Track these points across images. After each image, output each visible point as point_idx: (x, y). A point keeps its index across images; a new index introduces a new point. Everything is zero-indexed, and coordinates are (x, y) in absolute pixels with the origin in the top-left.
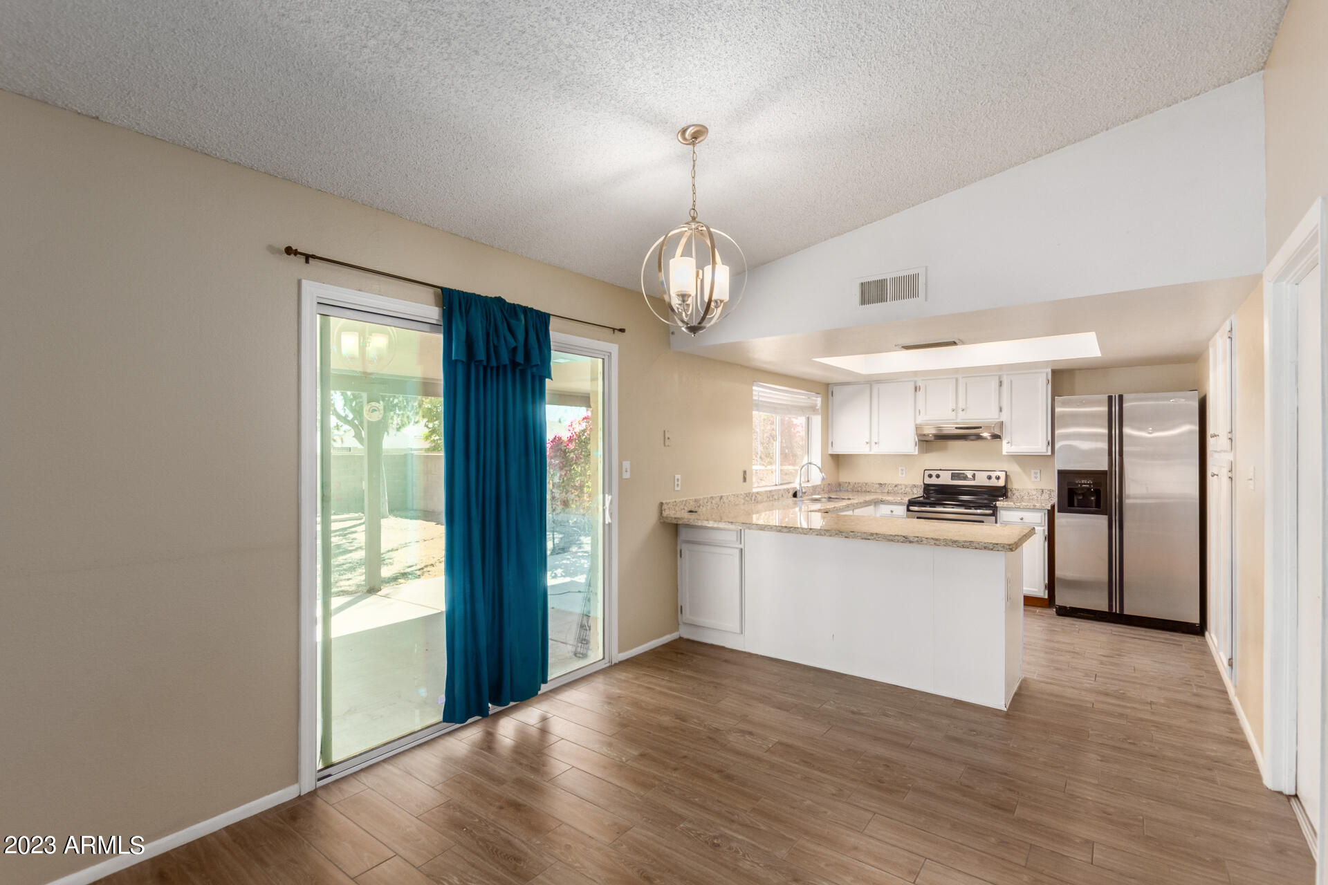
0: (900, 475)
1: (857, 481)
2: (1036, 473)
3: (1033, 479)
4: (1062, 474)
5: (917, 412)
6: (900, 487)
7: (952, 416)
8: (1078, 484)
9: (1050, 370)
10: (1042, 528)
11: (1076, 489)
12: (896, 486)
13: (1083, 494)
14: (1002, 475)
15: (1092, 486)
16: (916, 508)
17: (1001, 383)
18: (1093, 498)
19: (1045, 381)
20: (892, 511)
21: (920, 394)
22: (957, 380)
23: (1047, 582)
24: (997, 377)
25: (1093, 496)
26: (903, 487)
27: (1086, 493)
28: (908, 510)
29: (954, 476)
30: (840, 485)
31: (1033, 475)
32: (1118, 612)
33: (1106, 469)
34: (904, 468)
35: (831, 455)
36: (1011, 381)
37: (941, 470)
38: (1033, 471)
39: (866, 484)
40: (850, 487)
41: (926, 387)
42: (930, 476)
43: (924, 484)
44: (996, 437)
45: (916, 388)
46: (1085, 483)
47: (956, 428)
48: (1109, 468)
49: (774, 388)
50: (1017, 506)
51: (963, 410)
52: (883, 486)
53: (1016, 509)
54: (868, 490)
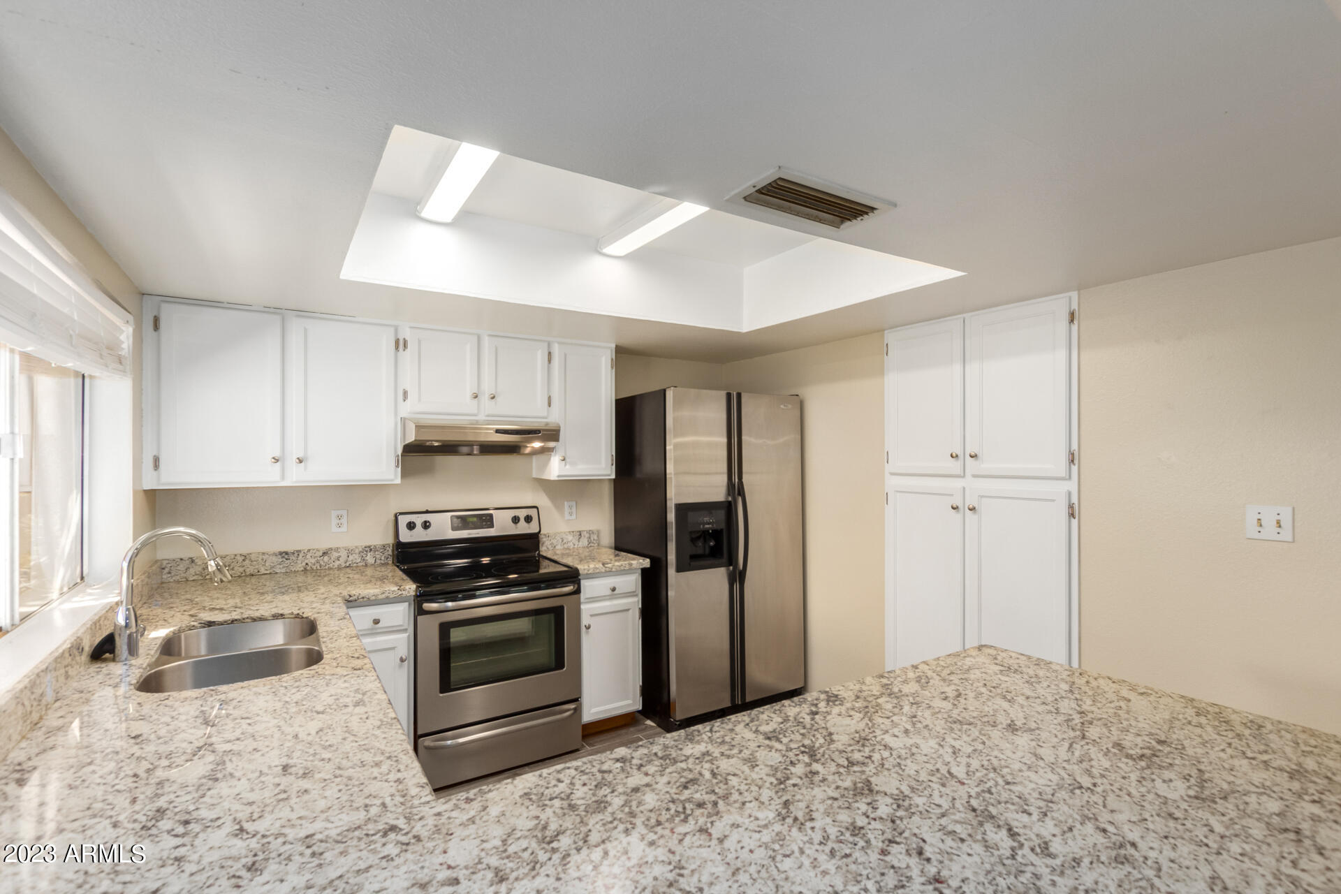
0: (334, 529)
2: (570, 507)
3: (567, 516)
4: (682, 510)
5: (399, 394)
6: (335, 555)
7: (470, 406)
9: (614, 345)
10: (636, 599)
12: (325, 554)
15: (713, 526)
17: (550, 356)
19: (609, 363)
20: (376, 621)
21: (407, 356)
22: (479, 338)
23: (641, 683)
24: (543, 345)
26: (343, 554)
28: (420, 611)
29: (458, 522)
32: (740, 702)
34: (344, 512)
36: (565, 355)
37: (427, 512)
39: (245, 557)
41: (418, 342)
42: (409, 526)
43: (396, 543)
45: (398, 342)
46: (708, 522)
47: (498, 431)
50: (607, 569)
51: (493, 398)
52: (292, 557)
53: (607, 574)
54: (250, 570)
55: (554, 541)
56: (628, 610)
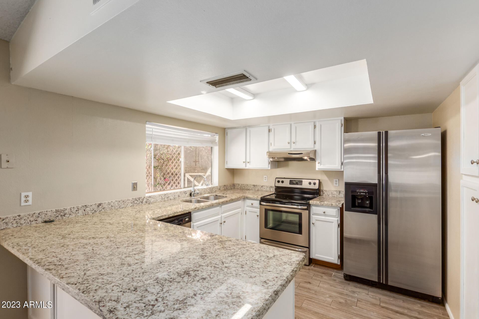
0: (265, 181)
1: (243, 183)
2: (336, 181)
3: (335, 185)
4: (348, 185)
5: (269, 144)
6: (264, 187)
7: (288, 146)
8: (358, 192)
9: (343, 118)
10: (337, 219)
11: (357, 195)
12: (262, 187)
13: (362, 199)
14: (317, 182)
15: (367, 194)
16: (264, 204)
17: (315, 127)
18: (367, 202)
19: (340, 125)
20: (252, 204)
22: (291, 125)
23: (339, 254)
24: (313, 123)
25: (368, 200)
26: (266, 187)
27: (363, 199)
28: (260, 204)
29: (291, 182)
30: (234, 185)
31: (335, 182)
32: (384, 283)
33: (377, 182)
34: (266, 177)
35: (226, 168)
36: (321, 126)
37: (284, 178)
38: (335, 180)
39: (247, 185)
40: (240, 186)
41: (274, 129)
42: (279, 182)
43: (275, 186)
44: (313, 159)
45: (269, 130)
46: (362, 192)
47: (289, 154)
48: (378, 182)
49: (172, 127)
50: (321, 204)
51: (294, 143)
52: (256, 187)
53: (321, 206)
54: (248, 188)
55: (329, 193)
56: (333, 222)
